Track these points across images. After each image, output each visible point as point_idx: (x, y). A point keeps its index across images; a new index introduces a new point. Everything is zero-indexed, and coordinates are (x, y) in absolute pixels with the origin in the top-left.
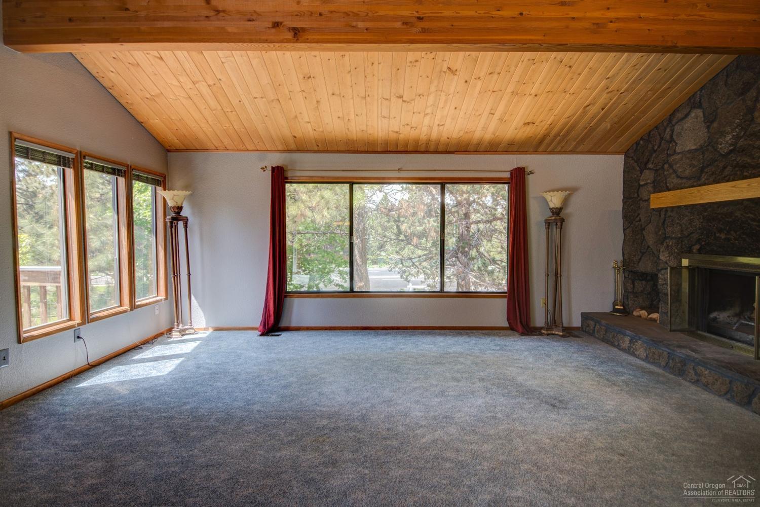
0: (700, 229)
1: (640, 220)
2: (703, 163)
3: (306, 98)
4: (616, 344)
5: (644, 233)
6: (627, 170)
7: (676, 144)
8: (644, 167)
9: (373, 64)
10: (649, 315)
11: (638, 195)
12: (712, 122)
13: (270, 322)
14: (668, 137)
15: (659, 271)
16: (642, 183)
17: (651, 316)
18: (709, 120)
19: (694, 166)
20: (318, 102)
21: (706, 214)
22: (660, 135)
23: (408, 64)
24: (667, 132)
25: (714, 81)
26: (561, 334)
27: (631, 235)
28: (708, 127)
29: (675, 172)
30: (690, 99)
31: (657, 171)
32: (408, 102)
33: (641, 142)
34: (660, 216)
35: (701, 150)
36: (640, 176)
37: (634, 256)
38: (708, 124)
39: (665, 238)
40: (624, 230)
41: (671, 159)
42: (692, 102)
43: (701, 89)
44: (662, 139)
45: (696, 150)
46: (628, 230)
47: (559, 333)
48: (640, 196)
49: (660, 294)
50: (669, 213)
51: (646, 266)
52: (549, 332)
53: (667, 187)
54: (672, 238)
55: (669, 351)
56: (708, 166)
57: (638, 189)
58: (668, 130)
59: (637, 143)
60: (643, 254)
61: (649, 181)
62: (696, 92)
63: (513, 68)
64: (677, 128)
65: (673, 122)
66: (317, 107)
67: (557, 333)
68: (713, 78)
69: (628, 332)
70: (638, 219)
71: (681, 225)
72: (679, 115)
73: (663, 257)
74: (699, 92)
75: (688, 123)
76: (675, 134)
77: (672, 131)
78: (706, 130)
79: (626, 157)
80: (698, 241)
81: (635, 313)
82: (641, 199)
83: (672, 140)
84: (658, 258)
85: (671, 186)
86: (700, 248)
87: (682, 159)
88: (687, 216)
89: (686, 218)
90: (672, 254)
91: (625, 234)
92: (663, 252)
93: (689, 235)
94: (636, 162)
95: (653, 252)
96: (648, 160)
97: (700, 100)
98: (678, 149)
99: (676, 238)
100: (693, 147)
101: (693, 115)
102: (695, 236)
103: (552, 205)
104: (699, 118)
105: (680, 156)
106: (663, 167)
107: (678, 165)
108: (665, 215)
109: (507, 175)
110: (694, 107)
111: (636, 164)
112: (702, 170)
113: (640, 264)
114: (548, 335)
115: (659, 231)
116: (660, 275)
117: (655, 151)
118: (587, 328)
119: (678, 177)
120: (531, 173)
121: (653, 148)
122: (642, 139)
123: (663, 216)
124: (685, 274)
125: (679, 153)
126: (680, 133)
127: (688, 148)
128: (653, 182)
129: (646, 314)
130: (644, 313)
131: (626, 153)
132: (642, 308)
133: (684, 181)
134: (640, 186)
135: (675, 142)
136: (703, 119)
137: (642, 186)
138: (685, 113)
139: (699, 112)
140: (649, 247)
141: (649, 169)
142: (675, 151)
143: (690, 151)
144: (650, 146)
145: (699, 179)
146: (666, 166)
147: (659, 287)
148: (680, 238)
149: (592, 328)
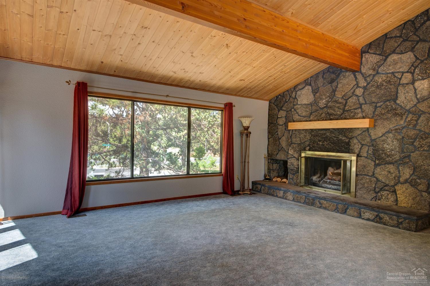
0: (309, 140)
1: (278, 134)
2: (312, 110)
3: (133, 39)
4: (275, 195)
5: (280, 140)
6: (270, 109)
7: (297, 100)
8: (280, 109)
9: (191, 31)
10: (281, 180)
11: (277, 122)
12: (316, 93)
13: (76, 206)
14: (294, 96)
15: (288, 159)
16: (279, 116)
17: (282, 180)
18: (315, 92)
19: (307, 111)
20: (139, 44)
21: (313, 133)
22: (289, 94)
23: (210, 36)
24: (293, 94)
25: (317, 75)
26: (249, 193)
27: (272, 141)
28: (314, 95)
29: (297, 113)
30: (305, 81)
31: (287, 111)
32: (194, 57)
33: (279, 97)
34: (289, 133)
35: (311, 104)
36: (278, 113)
37: (274, 152)
38: (314, 93)
39: (292, 143)
40: (268, 139)
41: (296, 107)
42: (307, 82)
43: (311, 77)
44: (290, 97)
45: (308, 104)
46: (271, 139)
47: (248, 193)
48: (278, 122)
49: (288, 170)
50: (294, 132)
51: (281, 156)
52: (243, 193)
53: (293, 120)
54: (295, 144)
55: (306, 195)
56: (314, 112)
57: (277, 120)
58: (294, 93)
59: (277, 97)
60: (279, 151)
61: (283, 116)
62: (308, 78)
63: (254, 52)
64: (299, 93)
65: (297, 90)
66: (136, 47)
67: (247, 193)
68: (317, 74)
69: (282, 189)
70: (276, 134)
71: (300, 138)
72: (300, 87)
73: (291, 152)
74: (310, 78)
75: (304, 91)
76: (297, 95)
77: (296, 94)
78: (313, 96)
79: (270, 102)
80: (309, 145)
81: (274, 180)
82: (278, 124)
83: (295, 98)
84: (288, 153)
85: (295, 119)
86: (310, 148)
87: (301, 107)
88: (303, 134)
89: (303, 135)
90: (295, 151)
91: (268, 141)
92: (290, 150)
93: (304, 142)
94: (275, 106)
95: (285, 150)
96: (283, 106)
97: (310, 82)
98: (299, 103)
99: (297, 144)
100: (306, 103)
101: (306, 88)
102: (307, 143)
103: (245, 125)
104: (310, 90)
105: (300, 106)
106: (291, 110)
107: (299, 110)
108: (292, 133)
109: (223, 106)
110: (307, 85)
111: (276, 107)
112: (311, 114)
113: (278, 155)
114: (244, 194)
115: (289, 140)
116: (289, 161)
117: (287, 102)
118: (257, 189)
119: (299, 115)
120: (234, 106)
121: (286, 100)
122: (279, 95)
123: (291, 133)
124: (303, 160)
125: (299, 105)
126: (300, 95)
127: (304, 103)
128: (286, 117)
129: (280, 180)
130: (279, 179)
131: (270, 100)
132: (278, 177)
133: (302, 118)
134: (278, 117)
135: (297, 99)
136: (311, 91)
137: (279, 118)
138: (303, 87)
139: (310, 87)
140: (282, 147)
141: (283, 110)
142: (297, 103)
143: (305, 104)
144: (284, 99)
145: (310, 117)
146: (293, 110)
147: (288, 166)
148: (299, 144)
149: (259, 189)
